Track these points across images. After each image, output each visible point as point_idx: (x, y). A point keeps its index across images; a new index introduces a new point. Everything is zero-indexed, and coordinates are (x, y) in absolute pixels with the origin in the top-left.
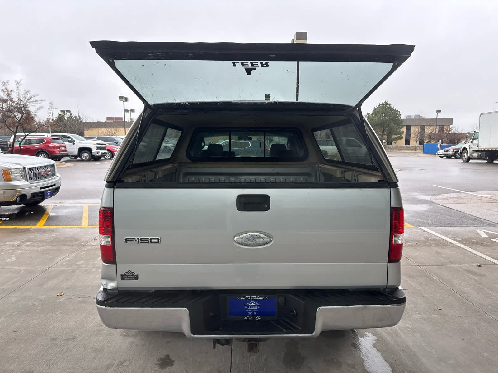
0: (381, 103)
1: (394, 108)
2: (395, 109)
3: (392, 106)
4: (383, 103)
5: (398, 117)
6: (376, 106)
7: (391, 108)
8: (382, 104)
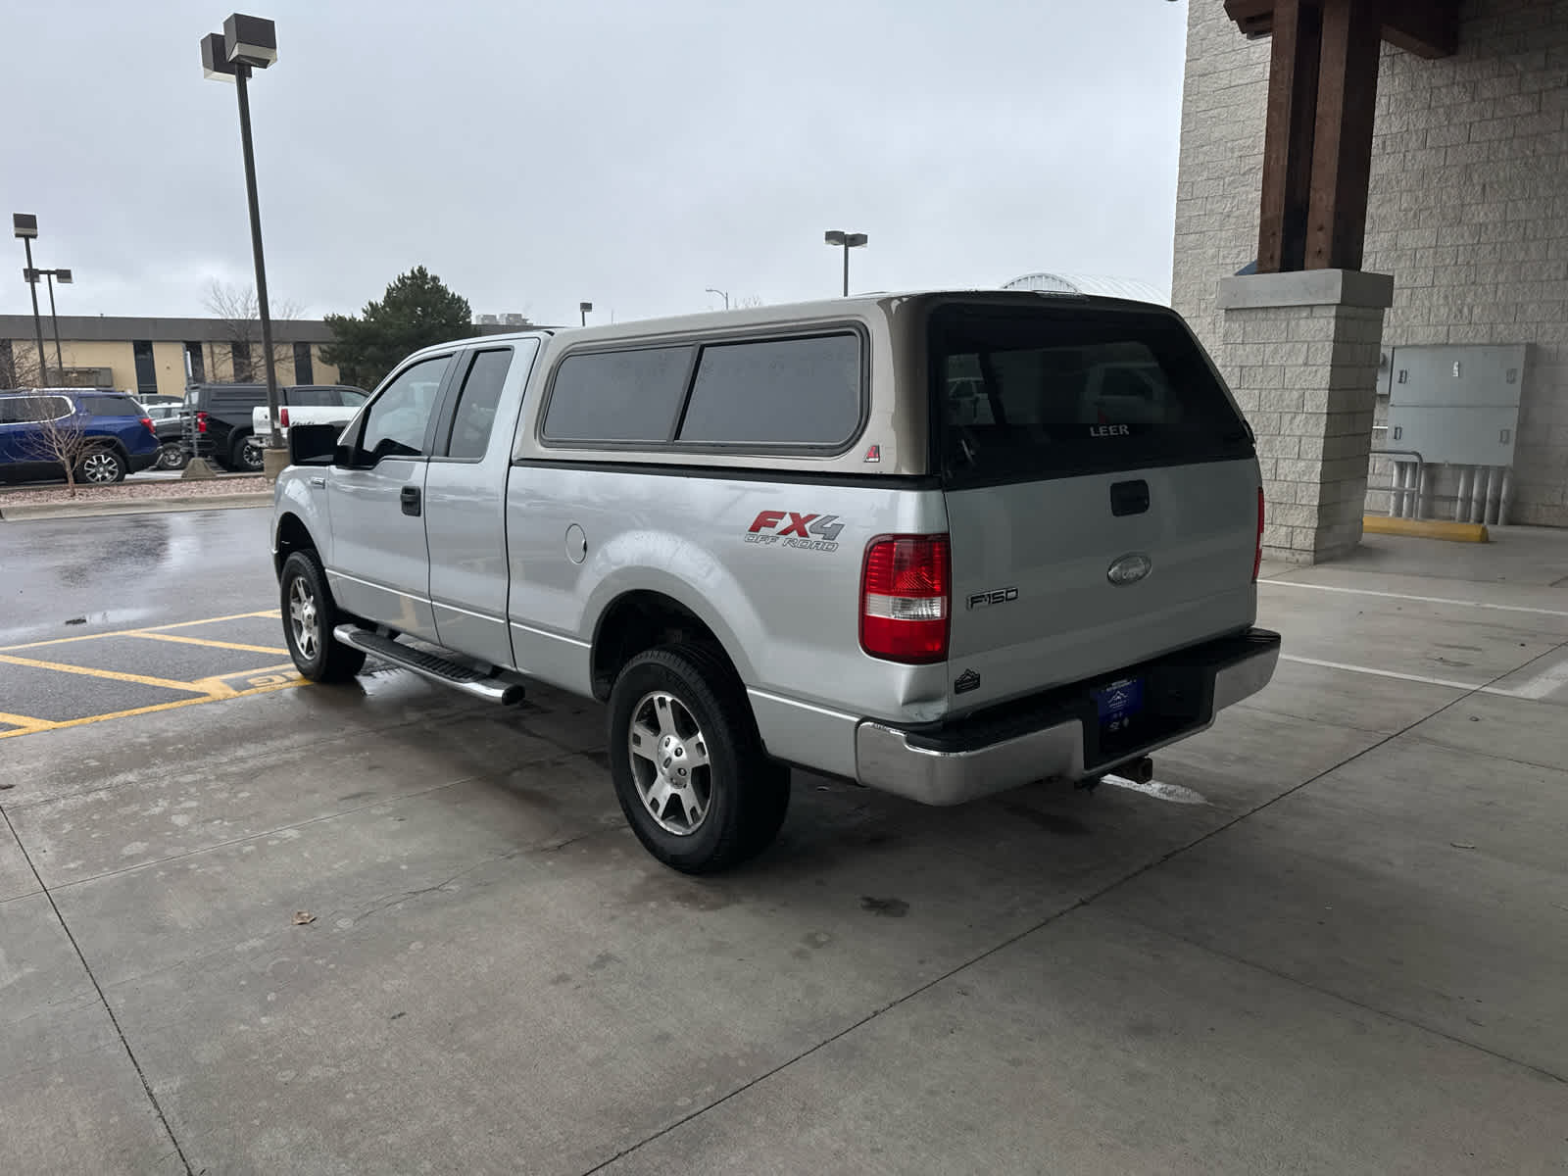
0: (408, 274)
1: (451, 291)
2: (453, 295)
3: (442, 283)
4: (413, 272)
5: (464, 318)
6: (393, 280)
7: (441, 292)
8: (410, 275)
